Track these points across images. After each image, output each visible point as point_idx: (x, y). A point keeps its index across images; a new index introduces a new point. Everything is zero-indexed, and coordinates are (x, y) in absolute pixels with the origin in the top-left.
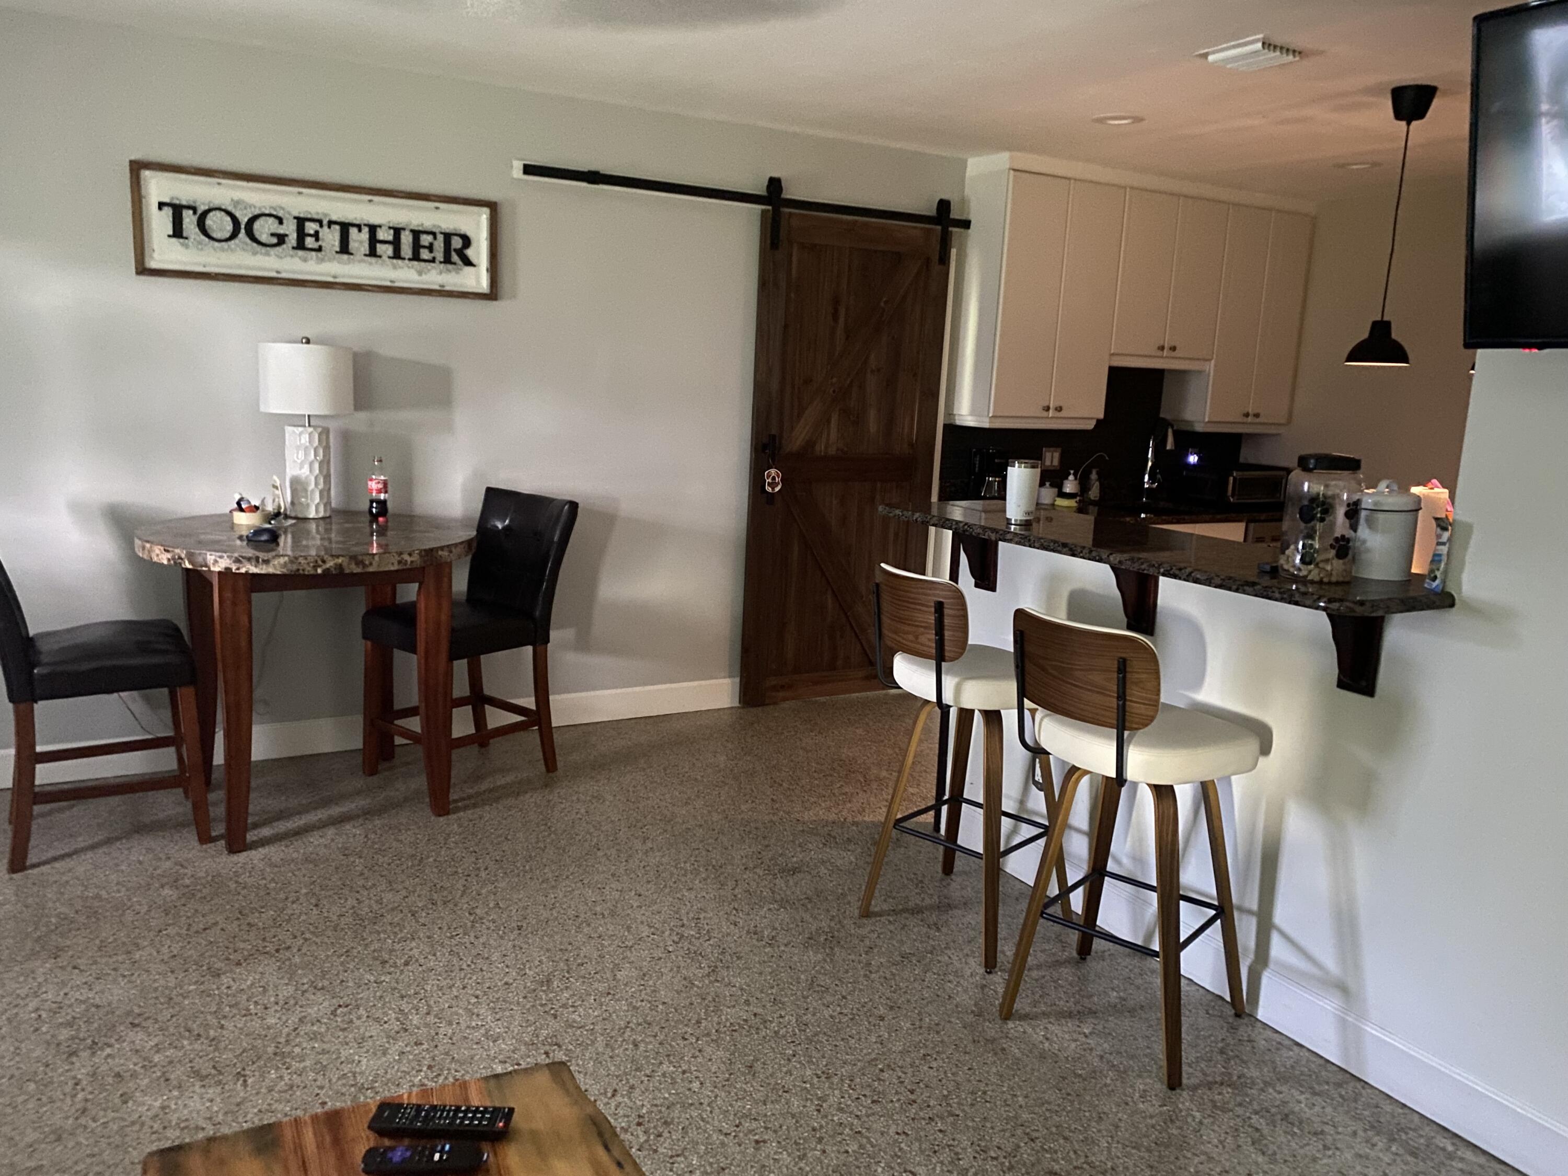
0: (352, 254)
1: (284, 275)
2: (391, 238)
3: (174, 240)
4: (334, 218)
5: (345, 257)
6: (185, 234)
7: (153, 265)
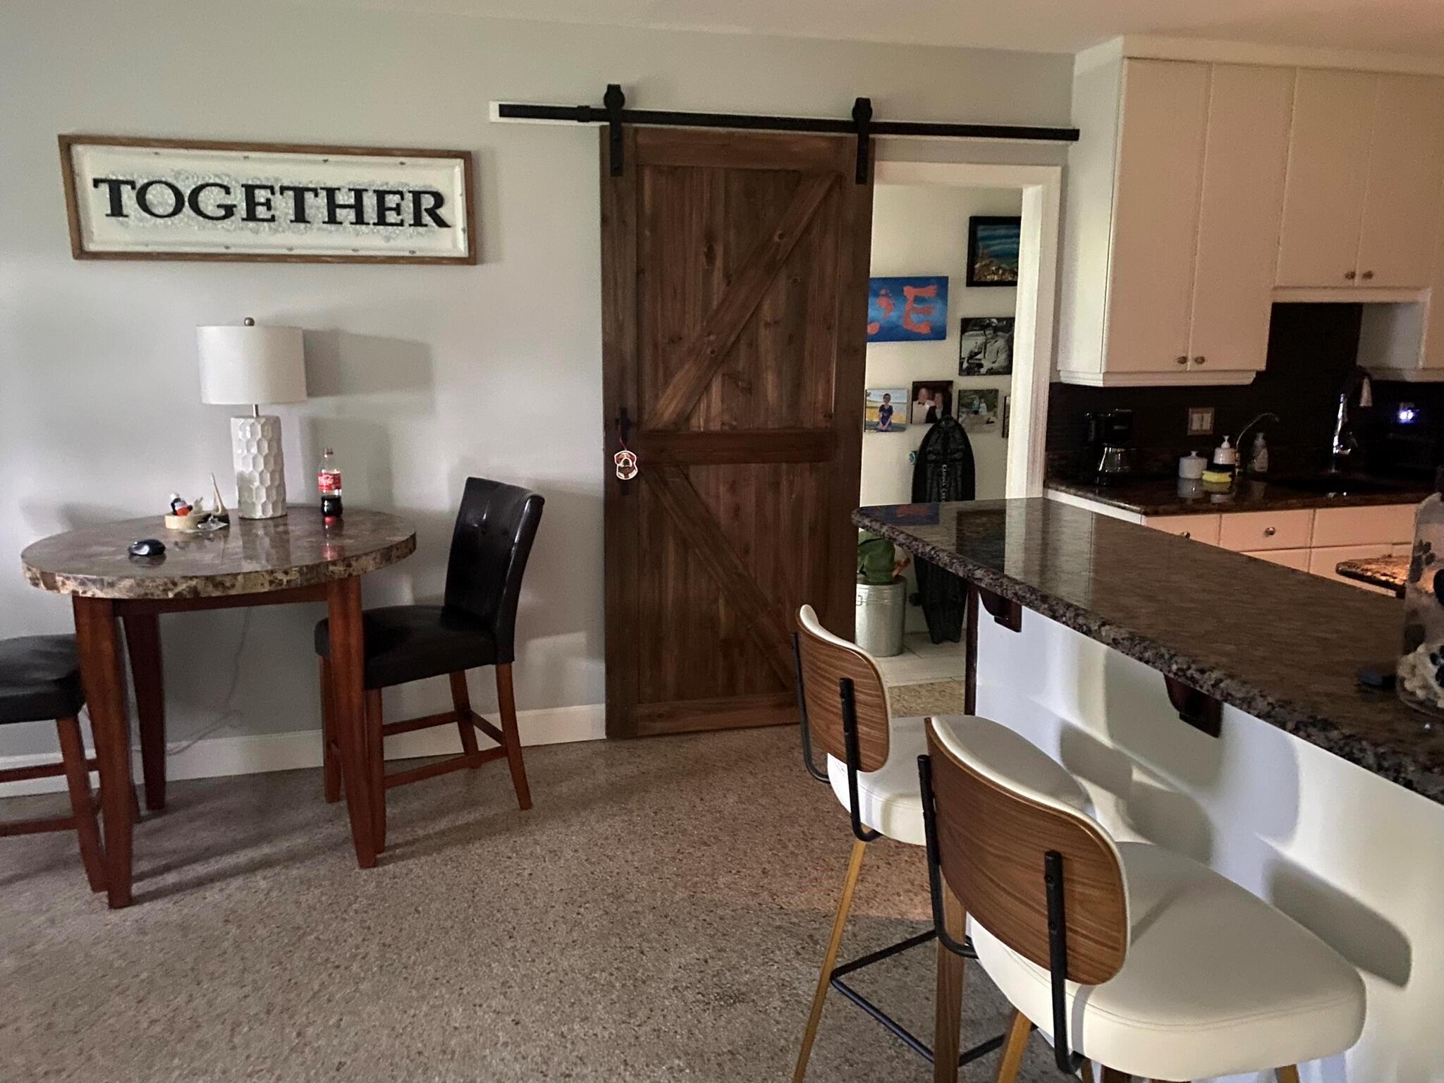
0: (309, 222)
1: (232, 250)
2: (352, 201)
3: (113, 219)
4: (286, 184)
5: (302, 226)
6: (125, 212)
7: (92, 247)
